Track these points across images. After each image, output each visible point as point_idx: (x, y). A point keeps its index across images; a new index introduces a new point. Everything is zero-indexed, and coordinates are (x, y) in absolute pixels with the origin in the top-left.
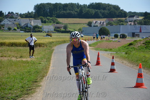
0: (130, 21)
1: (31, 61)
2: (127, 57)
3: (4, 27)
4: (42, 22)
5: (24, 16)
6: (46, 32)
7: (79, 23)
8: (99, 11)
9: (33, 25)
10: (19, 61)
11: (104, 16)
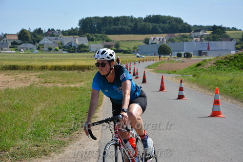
0: (195, 37)
1: (81, 87)
2: (196, 81)
3: (43, 48)
4: (89, 40)
5: (67, 33)
6: (93, 52)
7: (133, 41)
8: (158, 25)
9: (78, 44)
10: (66, 87)
11: (165, 31)
